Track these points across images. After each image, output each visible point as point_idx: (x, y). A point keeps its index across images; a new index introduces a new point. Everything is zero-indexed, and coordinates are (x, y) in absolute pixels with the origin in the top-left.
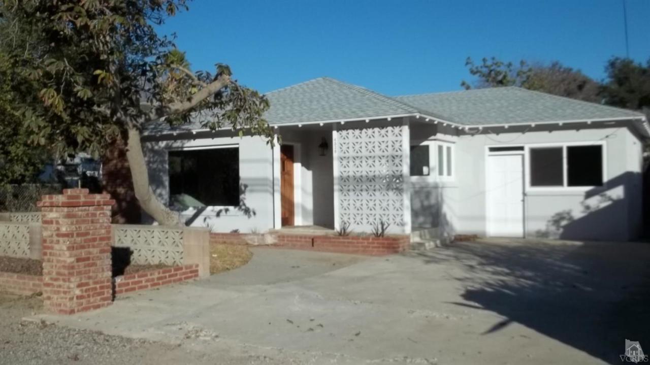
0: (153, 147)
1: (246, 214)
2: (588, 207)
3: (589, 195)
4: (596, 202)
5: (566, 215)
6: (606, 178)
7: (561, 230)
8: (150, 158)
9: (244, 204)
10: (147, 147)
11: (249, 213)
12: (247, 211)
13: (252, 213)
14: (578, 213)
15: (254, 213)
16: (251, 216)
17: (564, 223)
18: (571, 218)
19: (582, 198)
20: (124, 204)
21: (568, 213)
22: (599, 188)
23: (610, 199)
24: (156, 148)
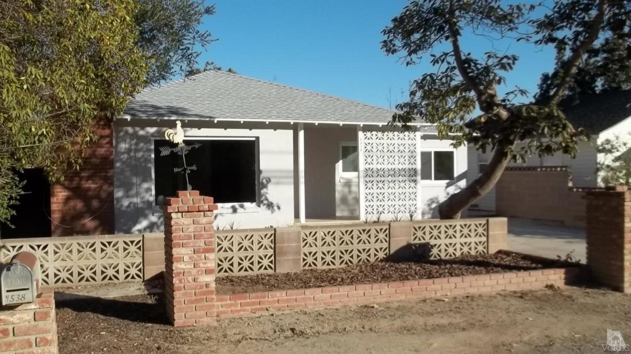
0: (135, 133)
1: (269, 209)
2: (448, 194)
3: (448, 185)
4: (453, 190)
5: (435, 200)
6: (456, 175)
7: (432, 211)
8: (131, 145)
9: (267, 199)
10: (127, 132)
11: (273, 207)
12: (270, 205)
13: (275, 208)
14: (443, 198)
15: (279, 208)
16: (274, 210)
17: (434, 206)
18: (438, 202)
19: (444, 188)
20: (95, 203)
21: (437, 199)
22: (452, 181)
23: (460, 188)
24: (142, 133)
